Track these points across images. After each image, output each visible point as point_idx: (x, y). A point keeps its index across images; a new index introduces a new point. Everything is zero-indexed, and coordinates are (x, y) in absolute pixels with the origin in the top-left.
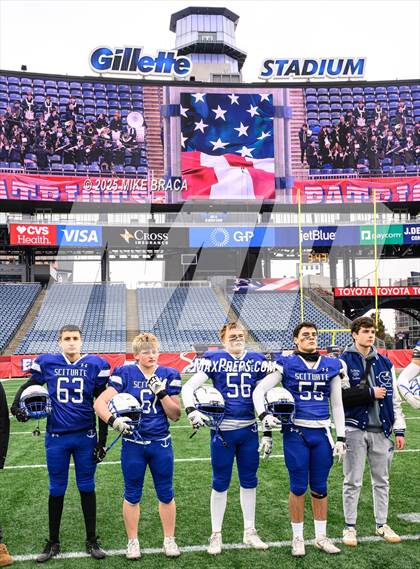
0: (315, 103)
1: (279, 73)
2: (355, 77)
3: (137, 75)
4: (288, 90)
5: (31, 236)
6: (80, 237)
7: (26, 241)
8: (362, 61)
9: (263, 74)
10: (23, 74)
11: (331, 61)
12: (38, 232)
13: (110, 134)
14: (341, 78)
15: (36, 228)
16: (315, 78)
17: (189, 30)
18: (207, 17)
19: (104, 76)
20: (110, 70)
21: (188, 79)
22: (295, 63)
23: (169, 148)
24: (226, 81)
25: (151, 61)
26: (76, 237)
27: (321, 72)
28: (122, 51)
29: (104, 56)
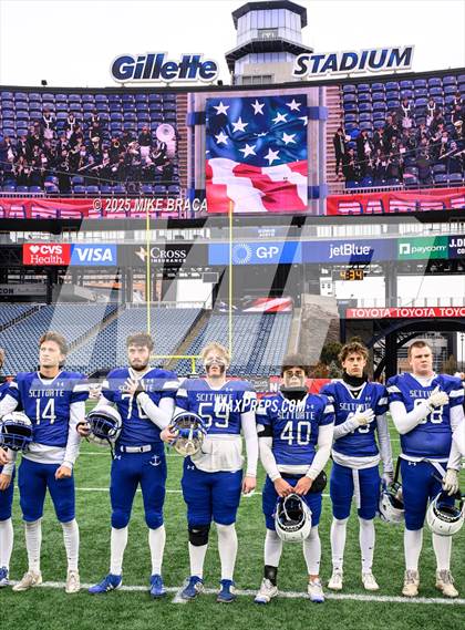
0: (354, 102)
1: (315, 70)
2: (401, 69)
3: (161, 82)
4: (325, 88)
5: (44, 256)
6: (94, 256)
7: (39, 261)
9: (296, 72)
10: (43, 90)
11: (374, 53)
12: (52, 252)
13: (139, 150)
14: (384, 71)
15: (49, 247)
16: (355, 73)
17: (249, 27)
18: (268, 12)
19: (127, 85)
20: (131, 79)
21: (216, 83)
22: (333, 57)
23: (193, 160)
24: (257, 82)
25: (175, 67)
26: (90, 255)
27: (362, 67)
28: (144, 58)
29: (126, 64)
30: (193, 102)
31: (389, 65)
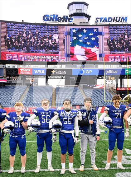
0: (112, 31)
1: (101, 22)
2: (124, 23)
3: (57, 23)
4: (103, 27)
6: (39, 72)
7: (23, 73)
8: (126, 18)
9: (95, 22)
11: (117, 18)
12: (27, 71)
13: (48, 41)
14: (120, 23)
15: (26, 69)
16: (112, 23)
17: (73, 8)
18: (79, 5)
19: (47, 23)
20: (49, 21)
21: (72, 24)
23: (66, 45)
24: (84, 24)
25: (61, 18)
26: (38, 72)
27: (114, 21)
28: (52, 15)
29: (47, 17)
30: (66, 29)
31: (121, 21)
